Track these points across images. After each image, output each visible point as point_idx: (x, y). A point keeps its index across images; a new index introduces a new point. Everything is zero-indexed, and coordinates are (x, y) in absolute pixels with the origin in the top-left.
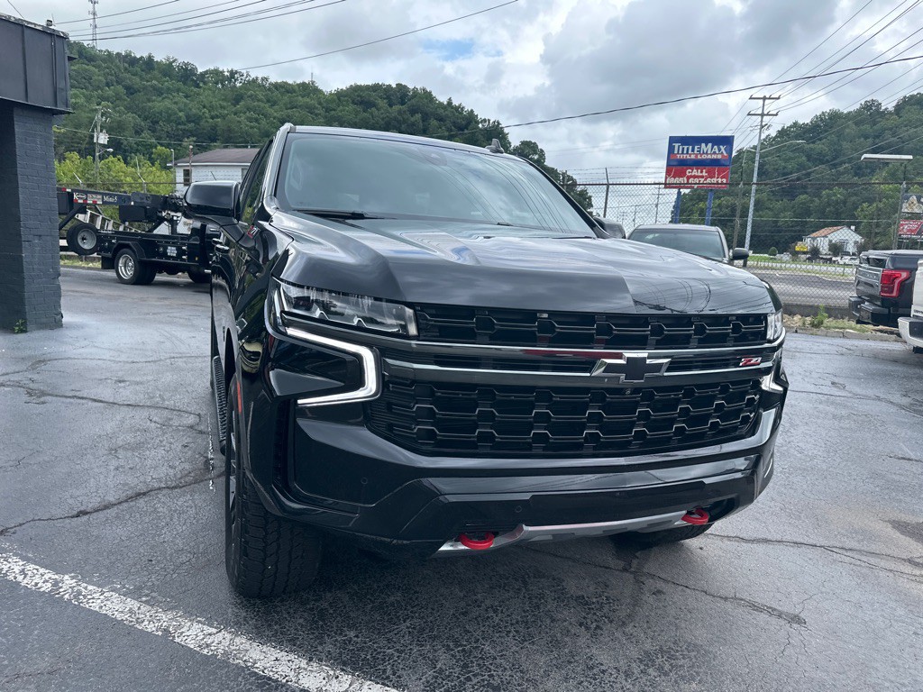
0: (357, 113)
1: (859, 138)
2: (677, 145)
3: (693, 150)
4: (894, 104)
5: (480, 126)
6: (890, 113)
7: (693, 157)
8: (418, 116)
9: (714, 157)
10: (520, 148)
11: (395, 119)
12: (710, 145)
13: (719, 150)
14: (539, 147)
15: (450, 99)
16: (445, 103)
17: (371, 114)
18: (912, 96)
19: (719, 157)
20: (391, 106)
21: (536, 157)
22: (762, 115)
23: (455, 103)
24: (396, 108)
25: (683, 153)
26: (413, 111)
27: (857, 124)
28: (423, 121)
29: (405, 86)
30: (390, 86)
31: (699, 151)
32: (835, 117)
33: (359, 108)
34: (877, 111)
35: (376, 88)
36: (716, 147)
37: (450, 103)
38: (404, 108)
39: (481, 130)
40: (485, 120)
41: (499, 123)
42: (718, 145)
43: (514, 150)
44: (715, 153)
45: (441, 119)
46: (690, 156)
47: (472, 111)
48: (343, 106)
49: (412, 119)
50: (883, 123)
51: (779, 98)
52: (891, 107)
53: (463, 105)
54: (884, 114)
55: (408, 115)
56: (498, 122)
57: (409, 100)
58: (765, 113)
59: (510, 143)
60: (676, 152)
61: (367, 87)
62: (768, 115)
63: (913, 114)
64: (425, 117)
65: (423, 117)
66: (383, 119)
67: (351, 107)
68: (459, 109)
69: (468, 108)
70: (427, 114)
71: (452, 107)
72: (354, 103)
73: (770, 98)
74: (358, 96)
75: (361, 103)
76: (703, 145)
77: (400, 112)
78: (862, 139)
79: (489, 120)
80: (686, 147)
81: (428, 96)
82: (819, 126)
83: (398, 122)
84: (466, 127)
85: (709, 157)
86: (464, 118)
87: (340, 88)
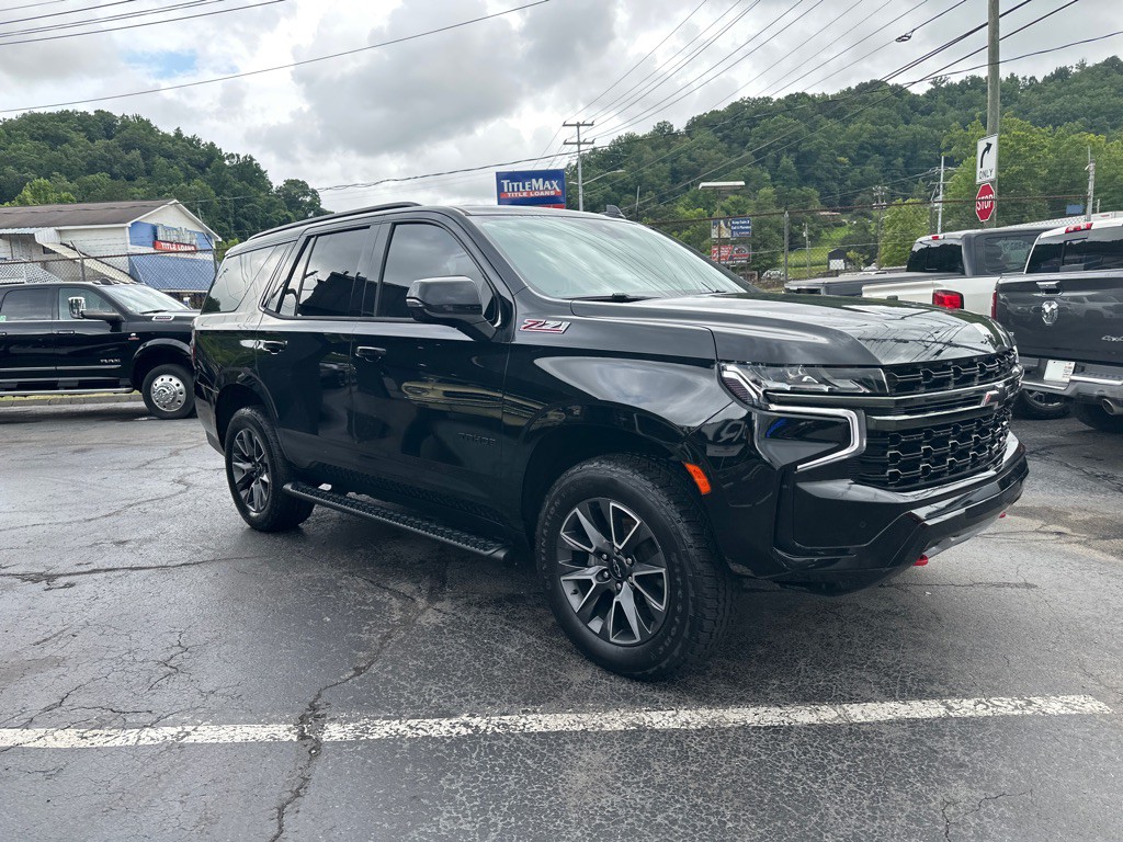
0: (40, 152)
1: (658, 163)
2: (505, 182)
3: (524, 187)
4: (685, 125)
5: (227, 162)
6: (683, 135)
7: (525, 195)
8: (136, 153)
9: (547, 193)
10: (285, 189)
11: (103, 158)
12: (541, 180)
13: (552, 186)
14: (310, 187)
15: (178, 129)
16: (172, 135)
17: (64, 152)
18: (700, 117)
19: (553, 193)
20: (92, 141)
21: (308, 199)
22: (579, 144)
23: (187, 134)
24: (100, 143)
25: (513, 191)
26: (128, 147)
27: (654, 149)
28: (144, 159)
29: (109, 114)
30: (86, 113)
31: (531, 188)
32: (631, 141)
33: (43, 145)
34: (670, 133)
35: (64, 117)
36: (547, 182)
37: (178, 134)
38: (112, 142)
39: (229, 168)
40: (232, 156)
41: (252, 159)
42: (550, 180)
43: (278, 191)
44: (547, 189)
45: (169, 156)
46: (522, 193)
47: (212, 144)
48: (16, 142)
49: (128, 157)
50: (678, 147)
51: (592, 125)
52: (682, 130)
53: (199, 136)
54: (676, 135)
55: (120, 152)
56: (250, 157)
57: (119, 132)
58: (582, 140)
59: (270, 183)
60: (506, 190)
61: (51, 117)
62: (584, 143)
63: (706, 136)
64: (147, 154)
65: (143, 154)
66: (83, 158)
67: (29, 144)
68: (193, 143)
69: (206, 140)
70: (148, 150)
71: (184, 140)
72: (32, 137)
73: (583, 125)
74: (38, 128)
75: (45, 137)
76: (534, 180)
77: (107, 148)
78: (661, 164)
79: (238, 156)
80: (515, 184)
81: (145, 126)
82: (617, 152)
83: (108, 161)
84: (208, 164)
85: (542, 194)
86: (202, 153)
87: (8, 118)
